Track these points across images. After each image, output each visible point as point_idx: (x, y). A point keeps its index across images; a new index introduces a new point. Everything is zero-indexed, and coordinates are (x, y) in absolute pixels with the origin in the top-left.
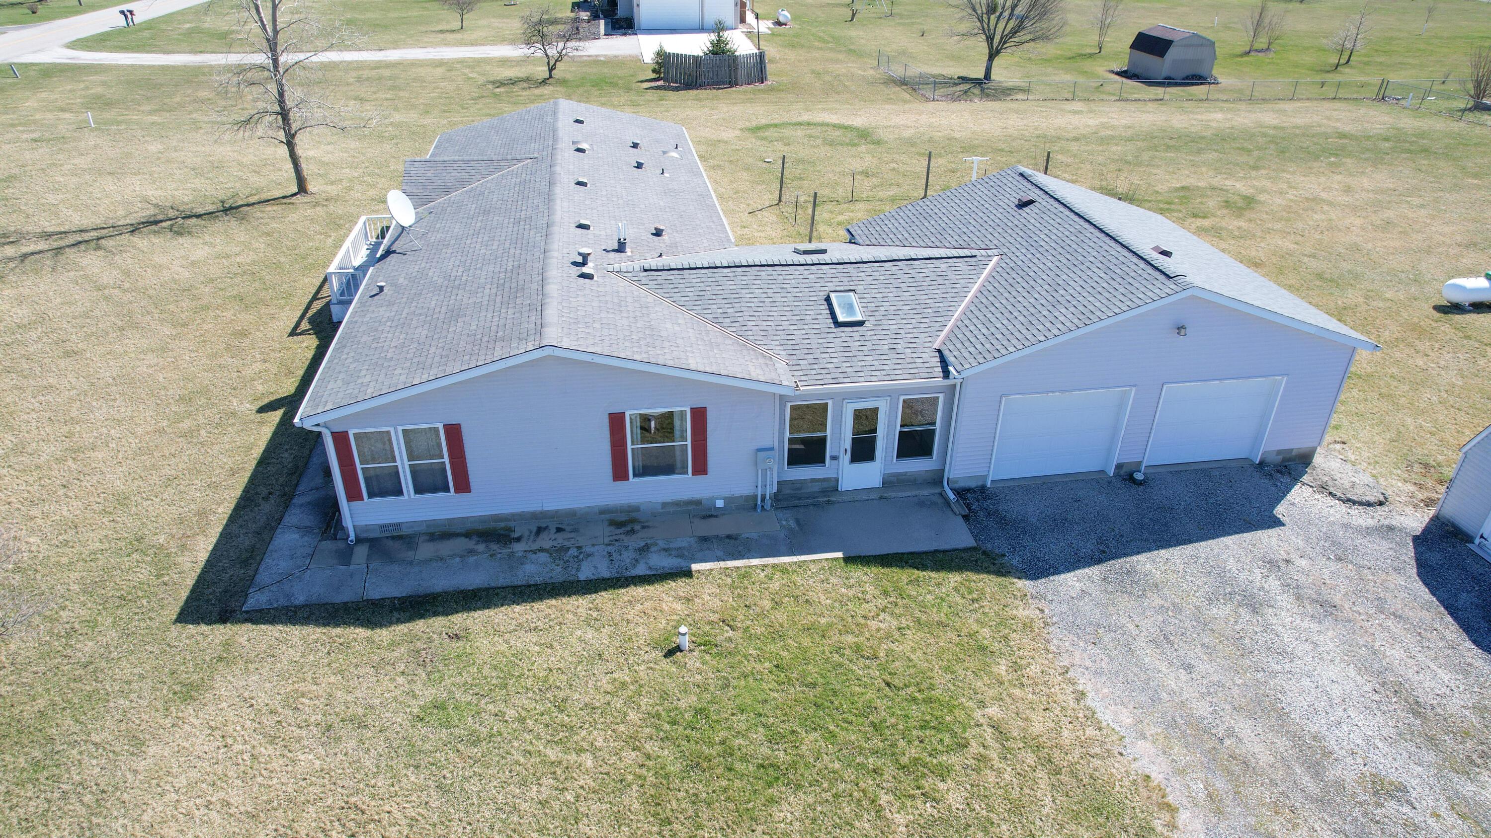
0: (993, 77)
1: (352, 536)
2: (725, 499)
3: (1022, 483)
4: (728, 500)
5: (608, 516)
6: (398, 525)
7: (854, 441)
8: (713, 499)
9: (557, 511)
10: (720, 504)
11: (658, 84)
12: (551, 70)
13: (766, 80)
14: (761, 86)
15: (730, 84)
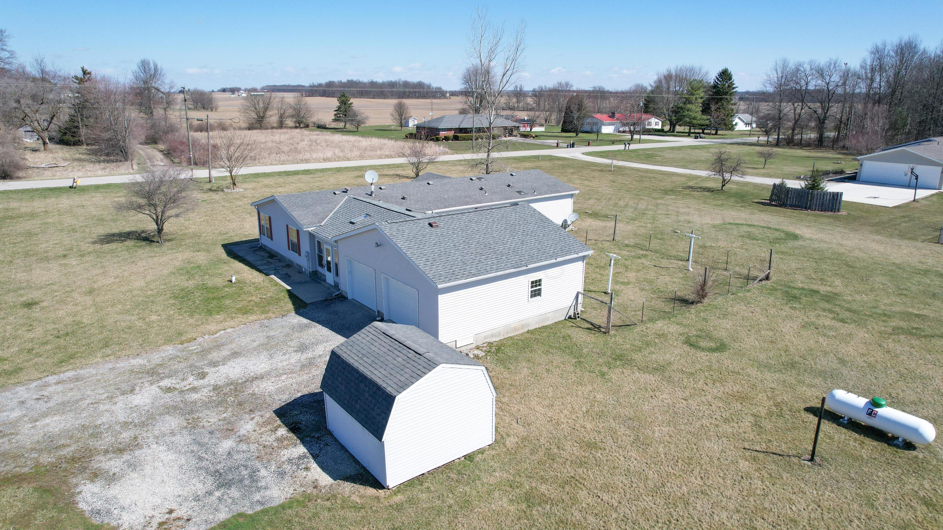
6: (266, 246)
11: (766, 201)
12: (723, 186)
13: (839, 211)
14: (829, 213)
15: (806, 208)
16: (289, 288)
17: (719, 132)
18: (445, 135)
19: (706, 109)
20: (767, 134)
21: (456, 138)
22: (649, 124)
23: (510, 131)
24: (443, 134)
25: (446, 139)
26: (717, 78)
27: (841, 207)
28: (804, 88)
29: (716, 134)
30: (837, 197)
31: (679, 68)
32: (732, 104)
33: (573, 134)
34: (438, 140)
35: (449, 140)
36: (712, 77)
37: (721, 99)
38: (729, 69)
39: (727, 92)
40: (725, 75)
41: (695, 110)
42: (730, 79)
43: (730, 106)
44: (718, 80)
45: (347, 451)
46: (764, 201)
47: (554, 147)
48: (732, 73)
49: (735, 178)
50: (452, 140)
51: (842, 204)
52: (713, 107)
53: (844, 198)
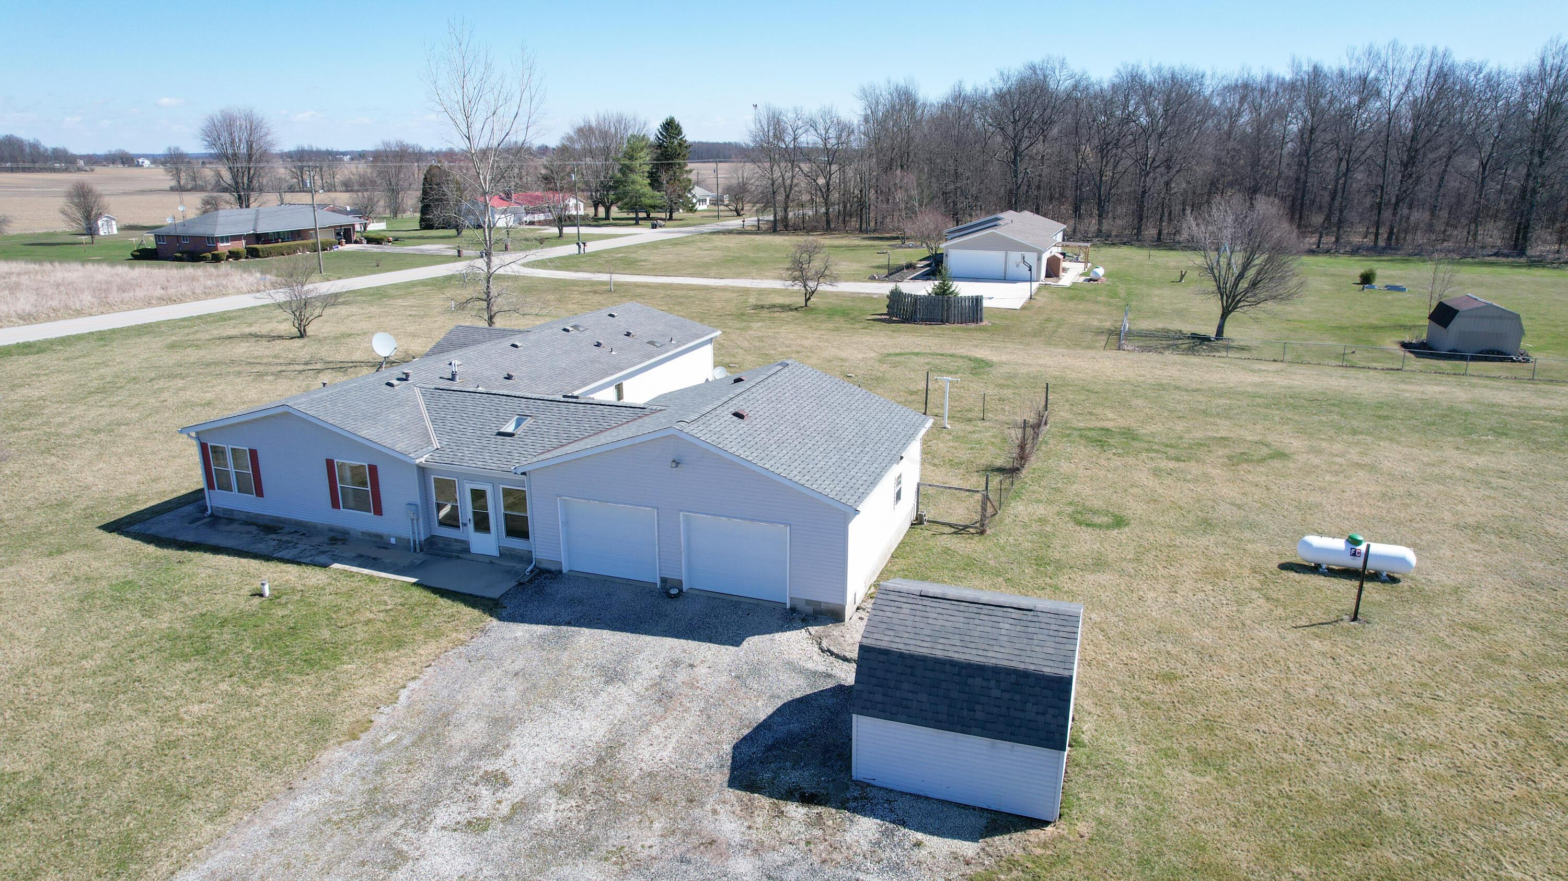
0: (1225, 335)
1: (209, 512)
2: (396, 538)
3: (589, 576)
4: (398, 539)
5: (333, 534)
6: (232, 511)
7: (475, 513)
8: (390, 536)
9: (307, 522)
10: (393, 541)
11: (883, 317)
12: (807, 300)
13: (981, 321)
14: (973, 325)
15: (943, 322)
16: (414, 580)
17: (675, 215)
18: (230, 249)
19: (655, 182)
20: (739, 215)
21: (253, 253)
22: (566, 207)
23: (345, 234)
24: (224, 248)
25: (234, 255)
26: (660, 133)
27: (984, 316)
28: (792, 146)
29: (671, 218)
30: (977, 301)
31: (601, 116)
32: (687, 172)
33: (453, 232)
34: (217, 259)
35: (241, 258)
36: (652, 129)
37: (674, 164)
38: (676, 118)
39: (679, 154)
40: (671, 128)
41: (640, 182)
42: (680, 133)
43: (685, 176)
44: (662, 134)
45: (927, 798)
46: (879, 317)
47: (454, 257)
48: (681, 124)
49: (824, 287)
50: (247, 258)
51: (984, 311)
52: (664, 177)
53: (986, 304)
